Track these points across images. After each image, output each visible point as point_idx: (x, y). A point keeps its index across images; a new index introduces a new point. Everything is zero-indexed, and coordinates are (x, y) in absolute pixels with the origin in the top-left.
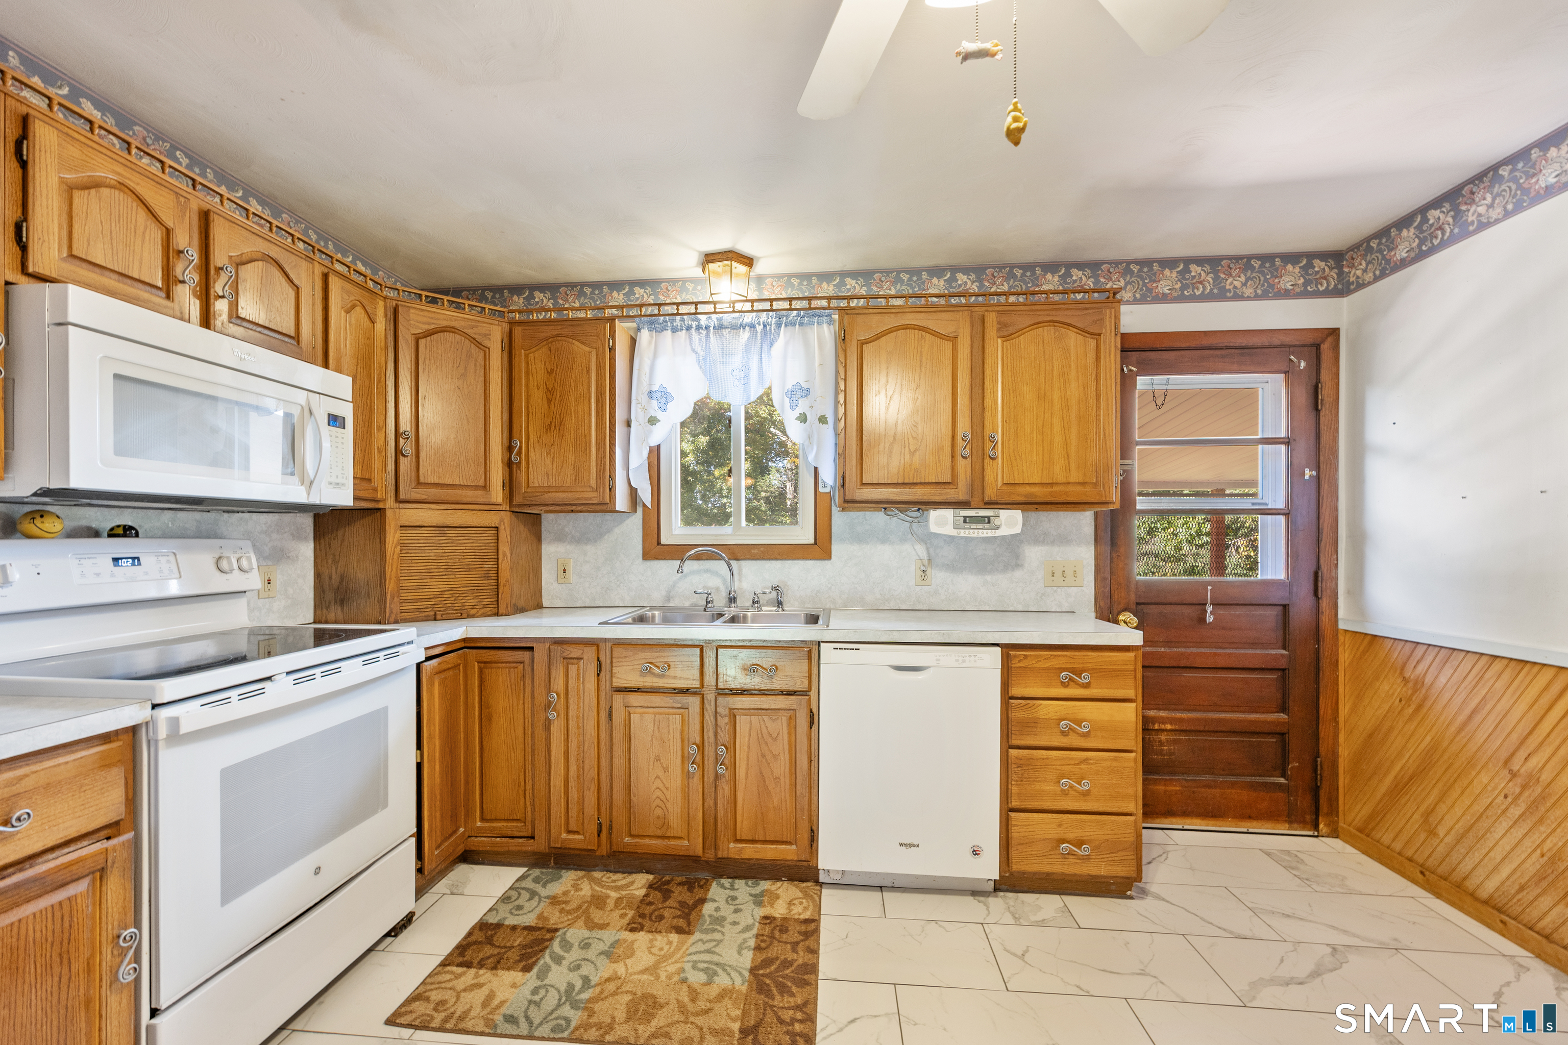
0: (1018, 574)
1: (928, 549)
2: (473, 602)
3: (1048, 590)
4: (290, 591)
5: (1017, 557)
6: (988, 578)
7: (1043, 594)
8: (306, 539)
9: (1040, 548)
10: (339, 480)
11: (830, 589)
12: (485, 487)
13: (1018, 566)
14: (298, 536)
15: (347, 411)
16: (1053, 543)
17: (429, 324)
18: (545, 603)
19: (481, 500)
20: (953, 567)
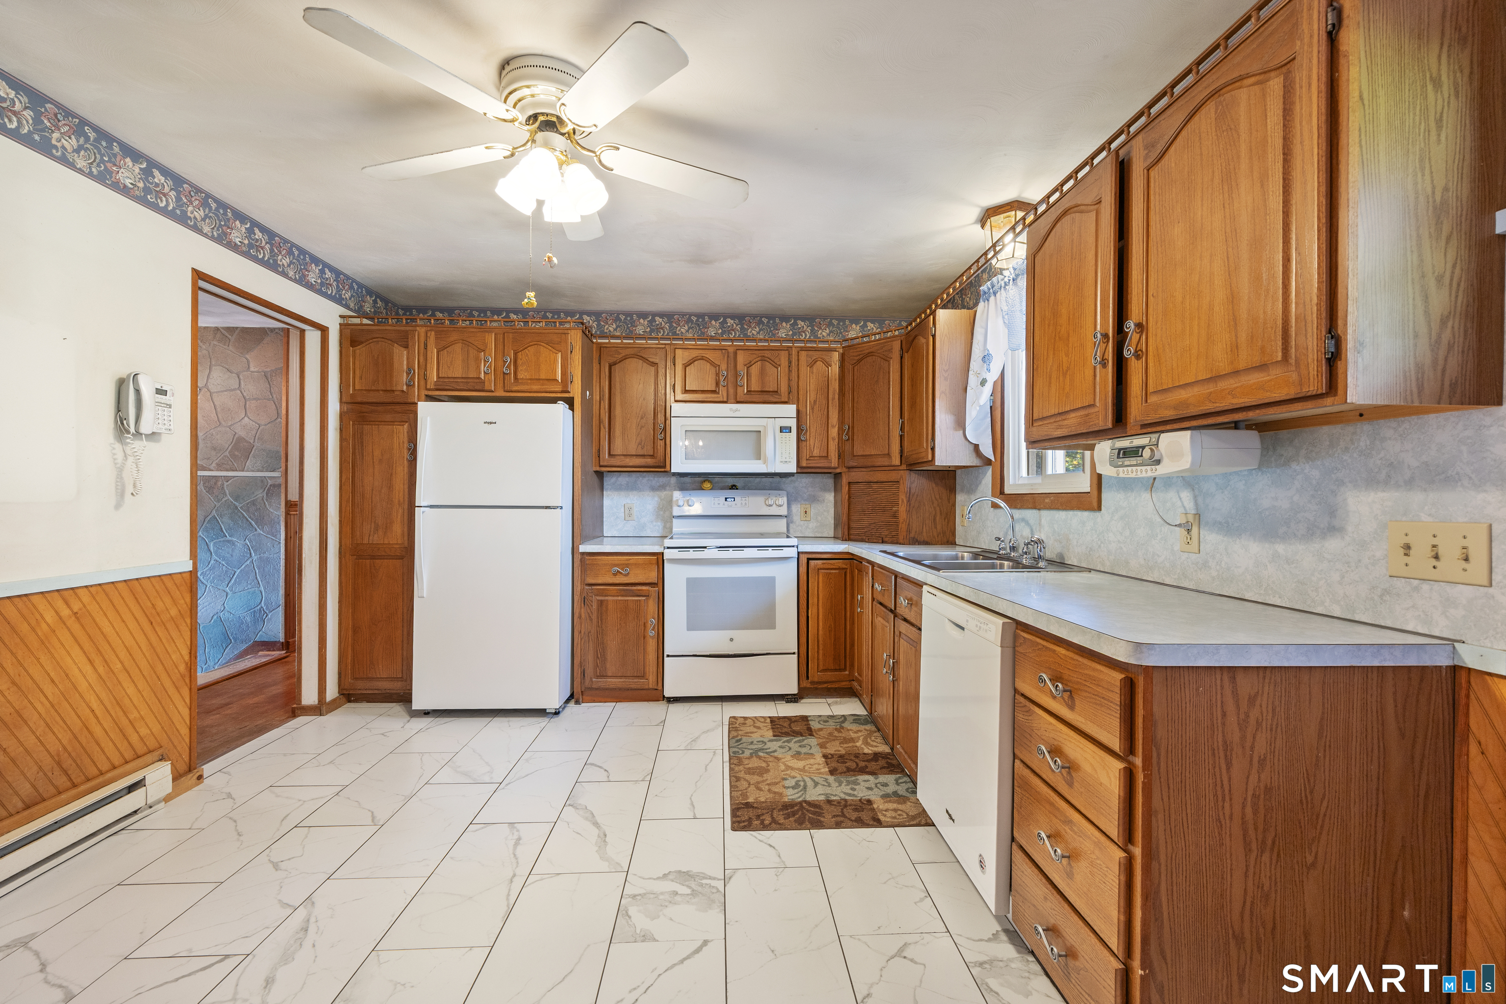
0: (1333, 544)
1: (1195, 498)
2: (886, 533)
3: (1399, 583)
4: (819, 518)
5: (1332, 512)
6: (1280, 548)
7: (1386, 592)
8: (829, 491)
9: (1381, 495)
10: (788, 460)
11: (1100, 547)
12: (889, 455)
13: (1333, 529)
14: (825, 489)
15: (793, 423)
16: (1410, 484)
17: (859, 355)
18: (958, 541)
19: (886, 463)
20: (1228, 528)
